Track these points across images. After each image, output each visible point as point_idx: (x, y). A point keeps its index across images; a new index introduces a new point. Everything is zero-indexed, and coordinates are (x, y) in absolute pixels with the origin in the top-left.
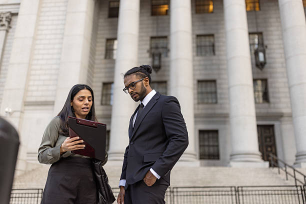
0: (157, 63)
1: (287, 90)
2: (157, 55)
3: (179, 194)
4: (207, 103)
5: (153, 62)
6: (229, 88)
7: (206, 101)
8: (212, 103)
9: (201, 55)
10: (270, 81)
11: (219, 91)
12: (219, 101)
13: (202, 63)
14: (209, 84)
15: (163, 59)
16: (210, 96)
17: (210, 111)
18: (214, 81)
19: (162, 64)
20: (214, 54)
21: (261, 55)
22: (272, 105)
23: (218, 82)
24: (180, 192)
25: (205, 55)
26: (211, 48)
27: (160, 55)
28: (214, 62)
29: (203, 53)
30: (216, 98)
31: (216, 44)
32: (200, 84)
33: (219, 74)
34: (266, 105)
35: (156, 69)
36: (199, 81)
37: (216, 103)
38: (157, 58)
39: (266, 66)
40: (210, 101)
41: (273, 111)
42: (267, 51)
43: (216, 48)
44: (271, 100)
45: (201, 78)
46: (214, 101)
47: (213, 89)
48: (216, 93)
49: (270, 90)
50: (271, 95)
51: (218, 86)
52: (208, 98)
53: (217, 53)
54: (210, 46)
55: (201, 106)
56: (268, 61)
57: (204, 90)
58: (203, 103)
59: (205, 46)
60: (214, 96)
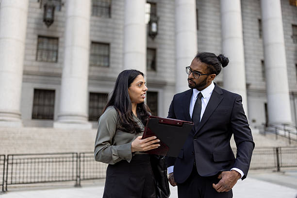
0: (49, 16)
1: (173, 61)
2: (50, 7)
3: (86, 159)
4: (99, 66)
5: (45, 14)
6: (124, 54)
7: (98, 63)
8: (104, 66)
9: (97, 16)
10: (159, 51)
11: (112, 55)
12: (112, 65)
13: (97, 24)
14: (103, 47)
15: (57, 13)
16: (102, 59)
17: (102, 74)
18: (108, 45)
19: (55, 18)
20: (110, 17)
21: (154, 25)
22: (158, 74)
23: (112, 46)
24: (87, 157)
25: (100, 16)
26: (107, 10)
27: (53, 8)
28: (109, 25)
29: (99, 14)
30: (109, 61)
31: (113, 7)
32: (94, 45)
33: (114, 38)
34: (153, 73)
35: (49, 23)
36: (93, 43)
37: (108, 66)
38: (49, 11)
39: (158, 36)
40: (102, 64)
41: (158, 79)
42: (160, 23)
43: (112, 11)
44: (159, 69)
45: (96, 39)
46: (107, 64)
47: (106, 53)
48: (108, 56)
49: (158, 60)
50: (158, 64)
51: (112, 50)
52: (100, 61)
53: (113, 16)
54: (106, 7)
55: (93, 68)
56: (160, 32)
57: (97, 52)
58: (95, 65)
59: (102, 7)
60: (106, 59)
